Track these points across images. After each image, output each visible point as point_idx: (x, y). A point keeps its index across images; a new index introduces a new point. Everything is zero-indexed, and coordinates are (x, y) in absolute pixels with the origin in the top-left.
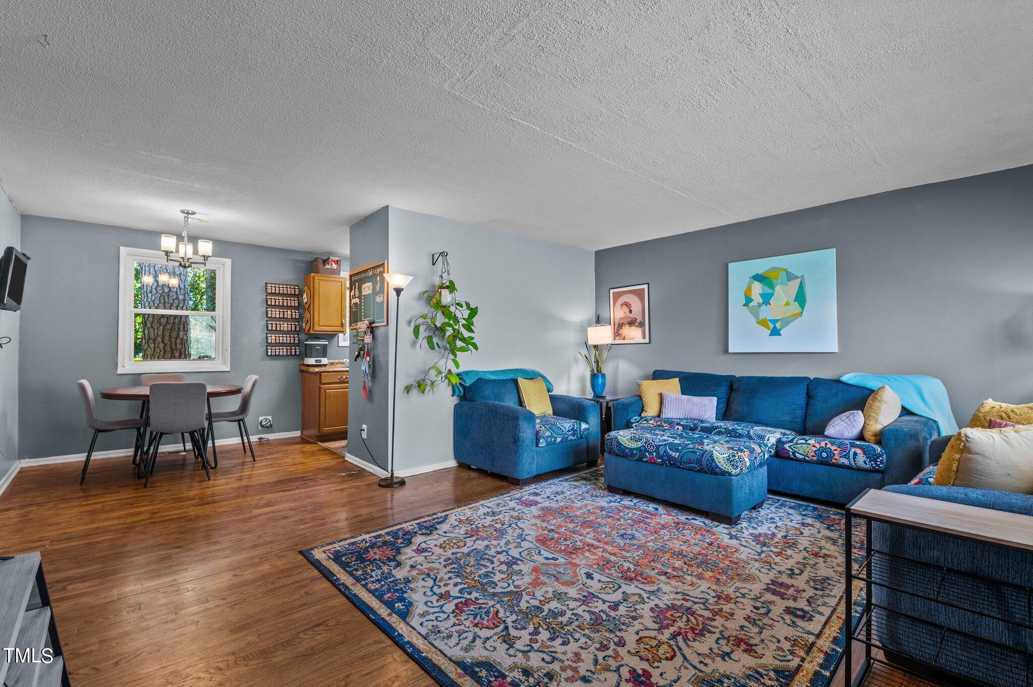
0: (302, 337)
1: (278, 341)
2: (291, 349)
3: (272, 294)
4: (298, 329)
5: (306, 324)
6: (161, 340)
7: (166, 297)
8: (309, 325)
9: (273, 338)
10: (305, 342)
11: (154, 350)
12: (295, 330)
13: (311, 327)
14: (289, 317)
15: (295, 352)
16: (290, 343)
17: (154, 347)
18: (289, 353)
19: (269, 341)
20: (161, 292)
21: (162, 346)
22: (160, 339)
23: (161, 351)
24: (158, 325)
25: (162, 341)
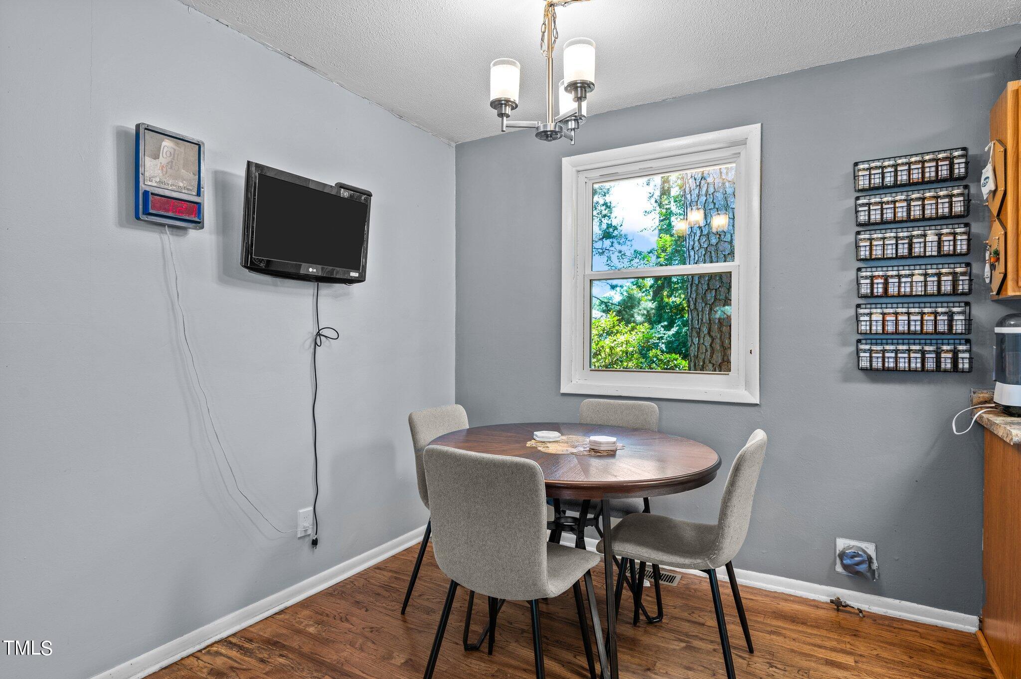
0: (983, 313)
1: (890, 328)
2: (938, 353)
3: (872, 190)
4: (963, 286)
5: (993, 267)
6: (706, 332)
7: (713, 252)
8: (1000, 268)
9: (877, 317)
10: (998, 330)
11: (698, 348)
12: (954, 292)
13: (1010, 276)
14: (932, 250)
15: (955, 361)
16: (936, 332)
17: (698, 344)
18: (930, 365)
19: (864, 327)
20: (705, 246)
21: (708, 340)
22: (705, 330)
23: (707, 350)
24: (703, 305)
25: (709, 333)
